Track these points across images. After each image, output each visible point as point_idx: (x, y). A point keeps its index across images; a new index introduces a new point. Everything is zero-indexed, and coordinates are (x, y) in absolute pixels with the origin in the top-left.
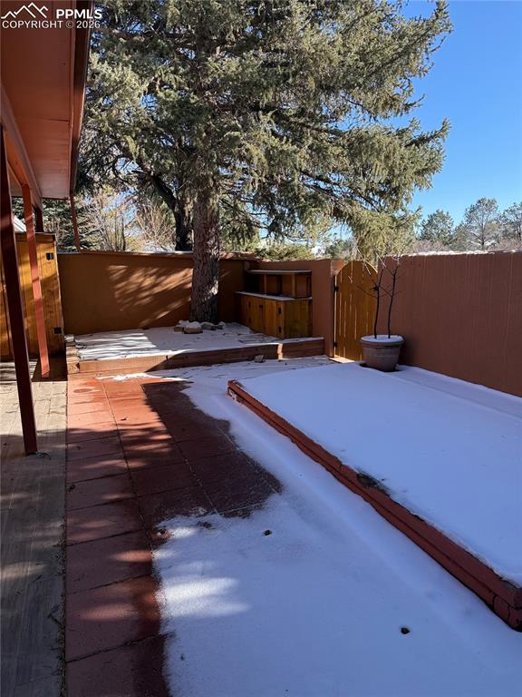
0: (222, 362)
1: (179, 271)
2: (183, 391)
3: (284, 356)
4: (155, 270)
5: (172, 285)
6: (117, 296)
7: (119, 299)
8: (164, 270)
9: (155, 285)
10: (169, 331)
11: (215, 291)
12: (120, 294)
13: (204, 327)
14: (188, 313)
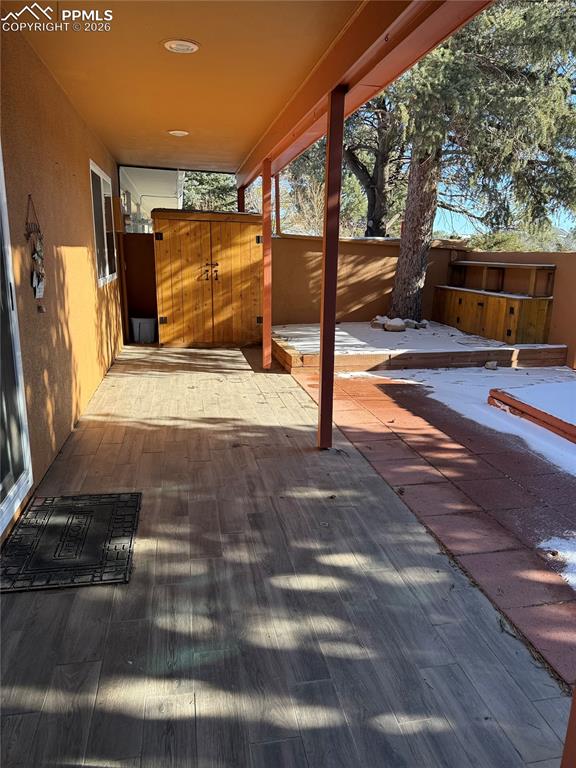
0: (447, 366)
1: (380, 260)
2: (429, 396)
3: (518, 364)
4: (352, 258)
5: (368, 276)
6: (311, 286)
7: (313, 288)
8: (363, 258)
9: (351, 275)
10: (365, 327)
11: (421, 284)
12: (314, 283)
13: (407, 325)
14: (387, 308)
